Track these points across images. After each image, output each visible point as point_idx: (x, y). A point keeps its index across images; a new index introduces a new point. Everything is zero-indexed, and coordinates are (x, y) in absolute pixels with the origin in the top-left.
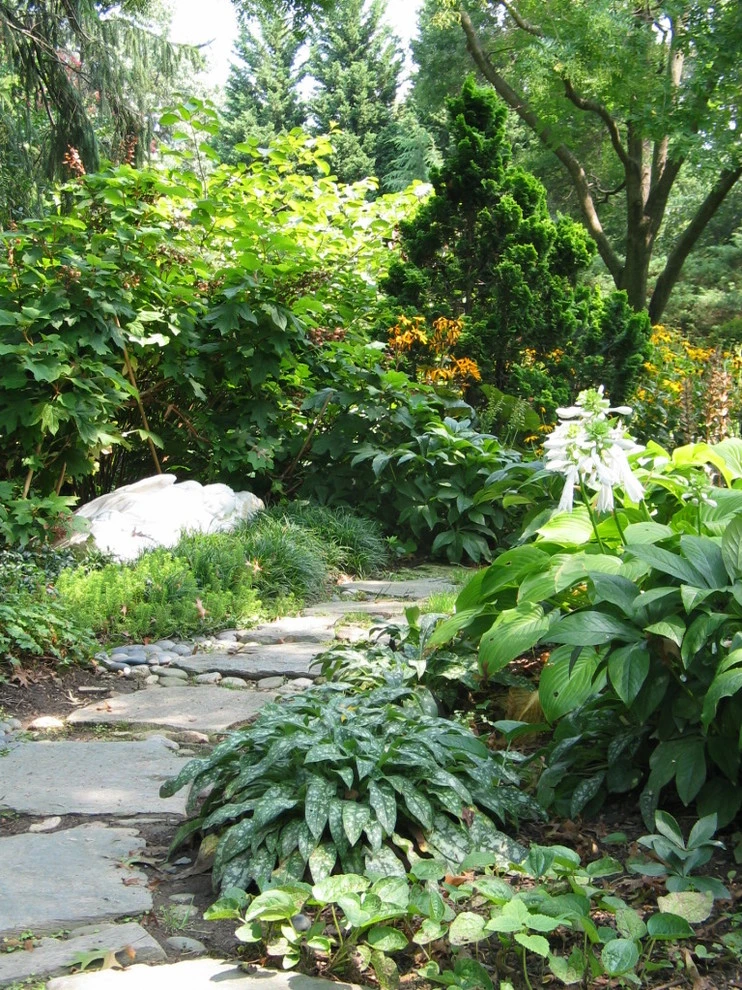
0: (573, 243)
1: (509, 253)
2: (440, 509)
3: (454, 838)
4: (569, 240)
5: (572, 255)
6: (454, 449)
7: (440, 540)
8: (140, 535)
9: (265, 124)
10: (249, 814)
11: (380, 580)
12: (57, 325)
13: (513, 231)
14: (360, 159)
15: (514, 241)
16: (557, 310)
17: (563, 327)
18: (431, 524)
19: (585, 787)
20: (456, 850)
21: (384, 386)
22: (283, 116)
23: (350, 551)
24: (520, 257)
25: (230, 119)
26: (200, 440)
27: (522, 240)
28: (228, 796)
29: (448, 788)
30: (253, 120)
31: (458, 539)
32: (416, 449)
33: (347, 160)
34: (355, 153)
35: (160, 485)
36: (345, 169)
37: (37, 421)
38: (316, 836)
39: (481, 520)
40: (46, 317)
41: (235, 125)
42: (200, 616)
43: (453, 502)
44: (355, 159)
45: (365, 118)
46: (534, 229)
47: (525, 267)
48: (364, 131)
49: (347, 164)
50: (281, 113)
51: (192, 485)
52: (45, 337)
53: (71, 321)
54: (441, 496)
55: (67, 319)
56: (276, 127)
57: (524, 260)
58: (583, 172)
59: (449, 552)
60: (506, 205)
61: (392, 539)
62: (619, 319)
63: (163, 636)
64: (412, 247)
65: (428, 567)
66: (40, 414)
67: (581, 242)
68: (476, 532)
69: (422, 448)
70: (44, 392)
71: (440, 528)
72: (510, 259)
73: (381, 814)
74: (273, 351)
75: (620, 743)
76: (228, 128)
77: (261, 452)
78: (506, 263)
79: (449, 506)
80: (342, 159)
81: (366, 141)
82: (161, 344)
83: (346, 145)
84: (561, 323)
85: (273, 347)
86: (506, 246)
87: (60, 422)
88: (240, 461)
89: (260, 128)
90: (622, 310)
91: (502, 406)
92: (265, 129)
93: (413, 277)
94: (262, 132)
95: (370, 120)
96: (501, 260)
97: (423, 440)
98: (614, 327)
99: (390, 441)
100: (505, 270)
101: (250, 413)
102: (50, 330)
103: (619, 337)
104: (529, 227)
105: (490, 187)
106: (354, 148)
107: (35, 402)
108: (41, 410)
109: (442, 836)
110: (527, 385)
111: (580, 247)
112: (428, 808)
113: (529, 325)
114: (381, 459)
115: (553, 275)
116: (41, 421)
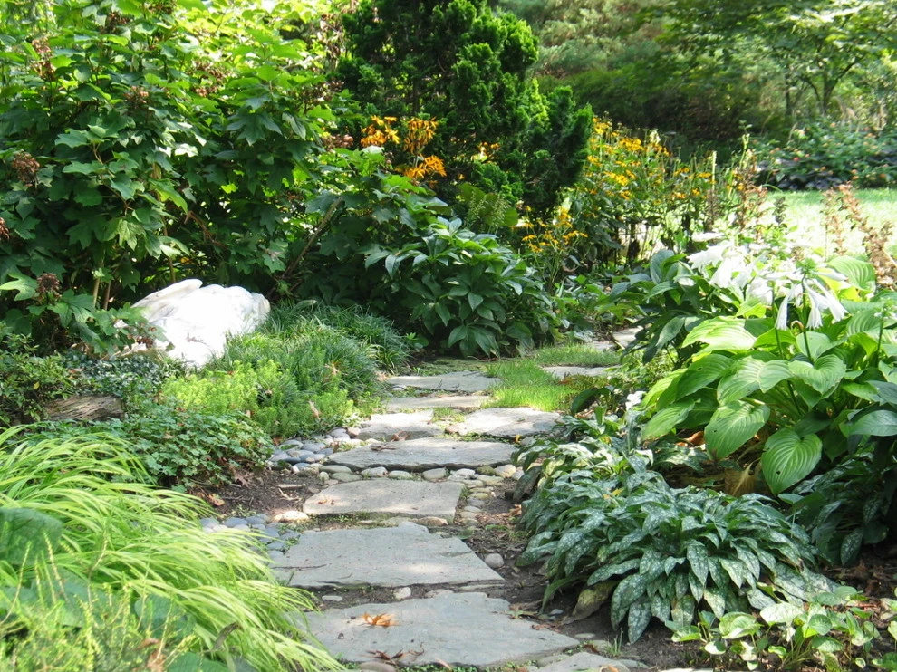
0: (522, 41)
1: (465, 53)
2: (452, 307)
3: (793, 580)
4: (517, 38)
5: (521, 53)
6: (461, 249)
7: (454, 336)
8: (194, 340)
10: (634, 571)
11: (408, 375)
12: (125, 143)
13: (467, 30)
15: (470, 41)
16: (510, 107)
17: (517, 123)
18: (445, 321)
19: (849, 541)
20: (796, 589)
21: (386, 190)
23: (381, 349)
24: (475, 55)
26: (216, 245)
27: (477, 38)
28: (602, 560)
29: (782, 544)
31: (470, 334)
32: (424, 250)
35: (188, 290)
37: (113, 236)
38: (703, 583)
39: (490, 316)
40: (115, 135)
42: (315, 417)
43: (465, 300)
46: (486, 28)
47: (481, 65)
51: (215, 288)
52: (115, 155)
53: (137, 139)
54: (451, 295)
55: (133, 137)
57: (480, 59)
59: (462, 346)
60: (460, 5)
61: (412, 336)
62: (564, 114)
63: (288, 436)
64: (359, 43)
65: (447, 361)
66: (115, 228)
67: (528, 40)
68: (483, 326)
69: (430, 249)
70: (113, 207)
71: (454, 324)
72: (466, 58)
73: (749, 565)
74: (289, 159)
75: (871, 507)
77: (273, 255)
78: (462, 62)
79: (459, 302)
82: (191, 155)
84: (515, 119)
85: (290, 155)
86: (462, 44)
87: (137, 236)
88: (255, 265)
90: (568, 106)
91: (484, 204)
93: (368, 75)
96: (458, 59)
97: (430, 241)
98: (561, 123)
99: (393, 242)
100: (463, 69)
101: (259, 218)
102: (119, 148)
103: (566, 131)
104: (482, 26)
107: (108, 218)
108: (115, 227)
109: (784, 579)
110: (489, 181)
111: (528, 44)
112: (773, 559)
113: (485, 121)
114: (392, 260)
115: (505, 73)
116: (118, 237)
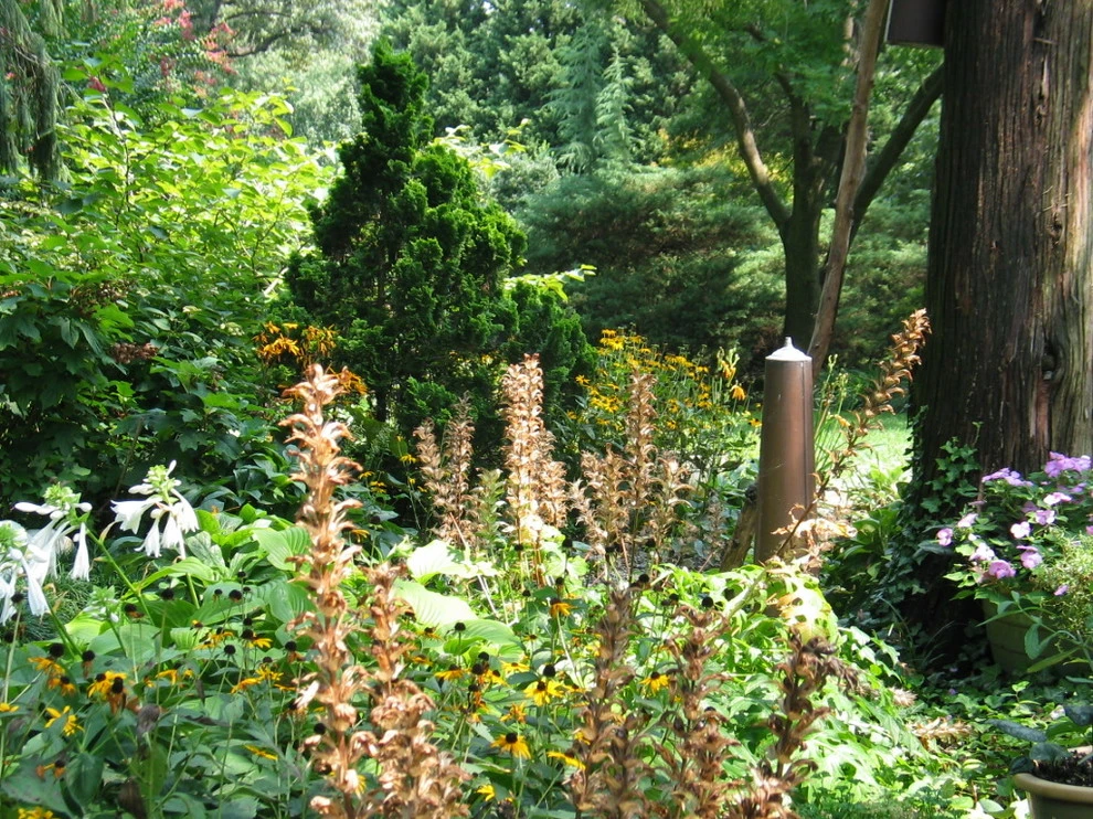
1: (411, 248)
4: (487, 232)
5: (489, 251)
6: (273, 486)
9: (435, 23)
13: (417, 223)
14: (549, 67)
15: (417, 234)
16: (466, 315)
21: (207, 410)
22: (457, 14)
24: (422, 252)
25: (394, 16)
27: (425, 233)
30: (421, 17)
32: (232, 485)
33: (534, 68)
34: (545, 59)
36: (532, 79)
41: (398, 24)
44: (544, 66)
45: (557, 17)
46: (443, 220)
47: (429, 265)
48: (556, 31)
49: (533, 72)
50: (455, 10)
56: (448, 26)
57: (427, 257)
58: (741, 103)
60: (412, 192)
62: (545, 325)
69: (239, 484)
72: (410, 255)
74: (64, 370)
76: (391, 28)
78: (406, 259)
80: (528, 66)
81: (557, 44)
83: (533, 49)
85: (65, 365)
86: (408, 239)
89: (428, 28)
90: (549, 314)
92: (435, 29)
94: (431, 33)
95: (564, 20)
96: (401, 256)
97: (241, 474)
99: (213, 473)
100: (404, 268)
101: (53, 438)
103: (543, 346)
104: (435, 218)
105: (399, 170)
106: (544, 53)
110: (422, 403)
111: (499, 241)
115: (466, 273)
